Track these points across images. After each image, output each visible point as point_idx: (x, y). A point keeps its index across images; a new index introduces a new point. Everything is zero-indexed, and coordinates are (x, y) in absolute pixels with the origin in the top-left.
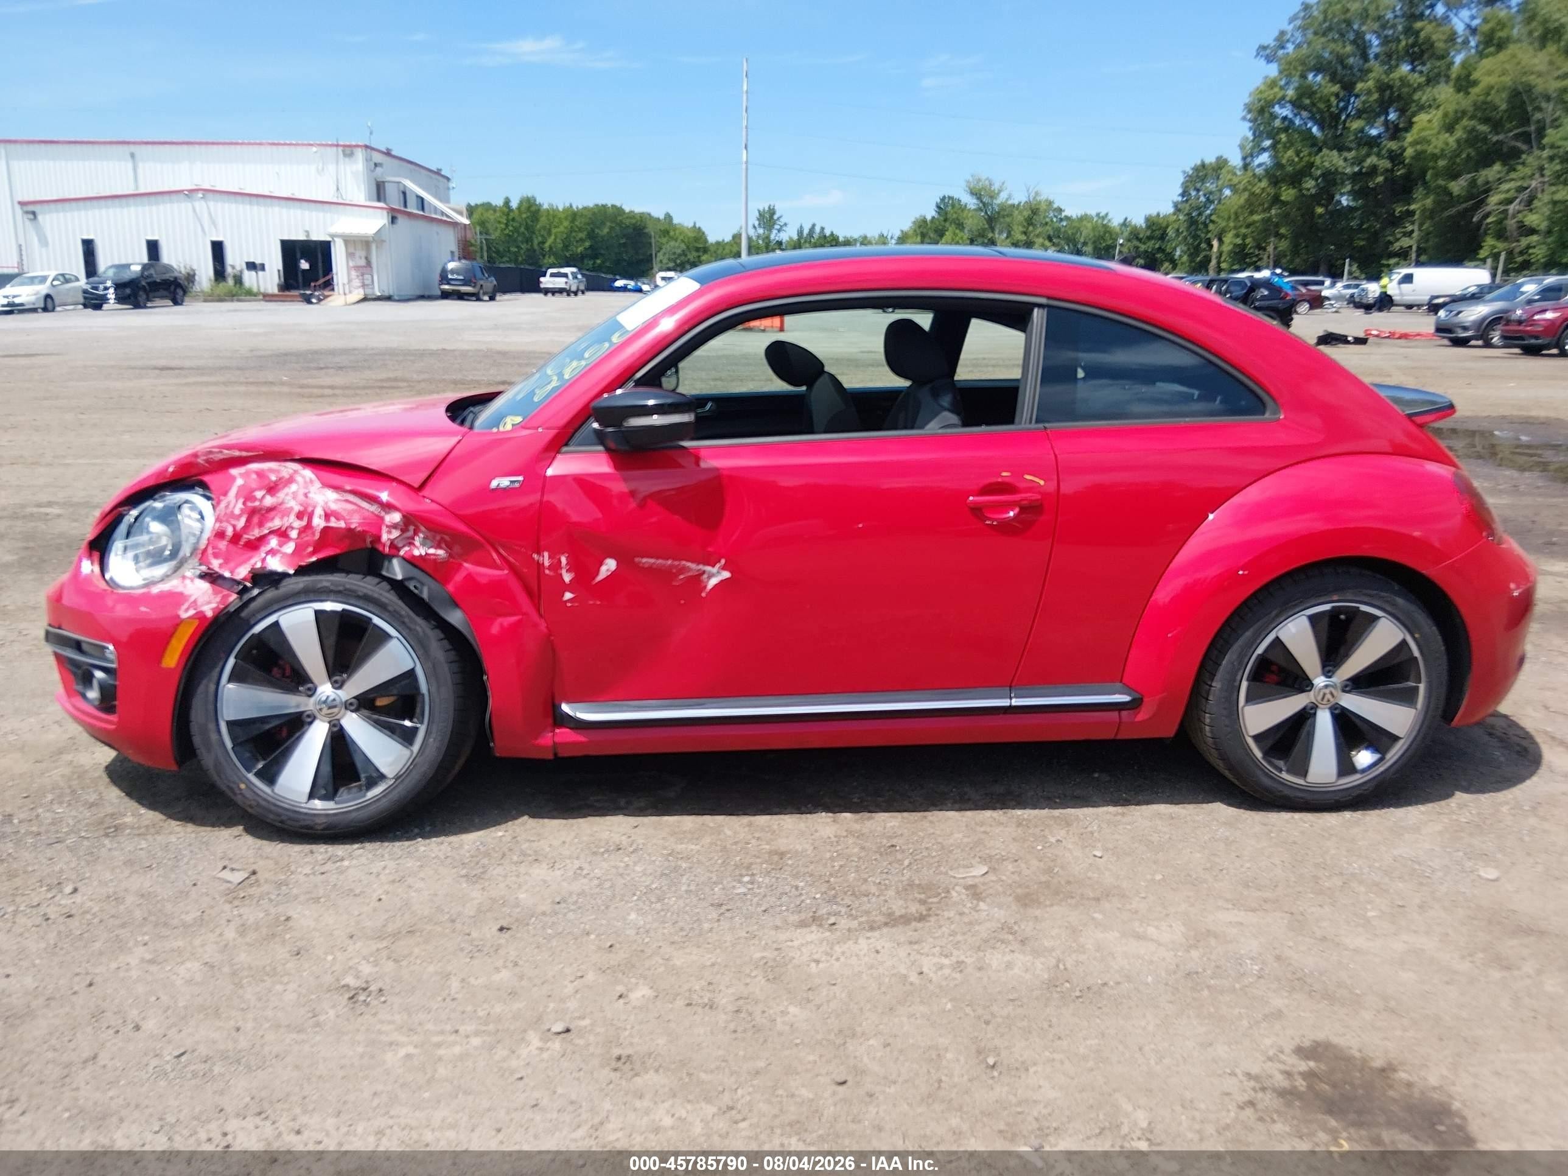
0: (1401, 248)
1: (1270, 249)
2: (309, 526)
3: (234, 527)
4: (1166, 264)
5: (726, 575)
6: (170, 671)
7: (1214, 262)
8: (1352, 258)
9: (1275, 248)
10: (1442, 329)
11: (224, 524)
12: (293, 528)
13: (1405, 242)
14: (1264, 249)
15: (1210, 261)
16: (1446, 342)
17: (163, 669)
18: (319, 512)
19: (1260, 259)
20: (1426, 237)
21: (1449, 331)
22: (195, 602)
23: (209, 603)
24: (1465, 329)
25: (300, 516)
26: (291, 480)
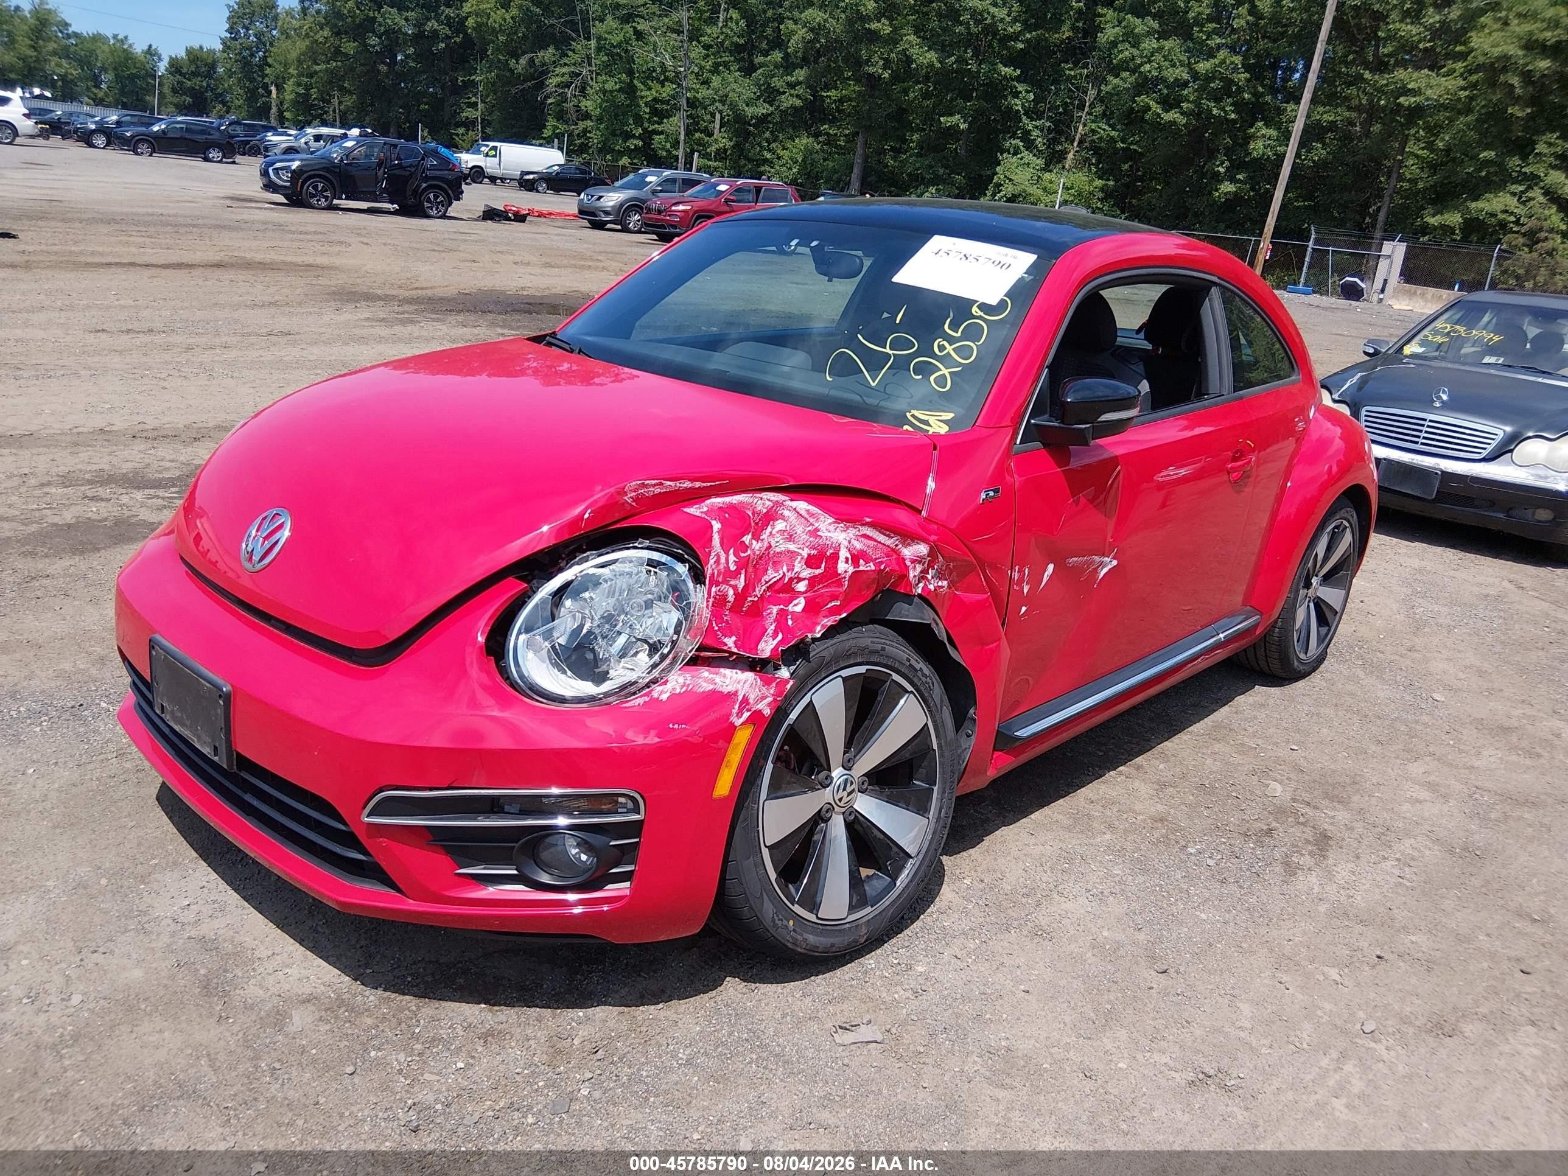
0: (467, 118)
1: (335, 101)
2: (831, 573)
3: (735, 588)
4: (219, 107)
5: (1115, 563)
6: (724, 800)
7: (274, 110)
8: (425, 126)
9: (340, 103)
10: (583, 212)
11: (723, 587)
12: (800, 580)
13: (469, 113)
14: (329, 102)
15: (270, 108)
16: (586, 223)
17: (715, 800)
18: (844, 554)
19: (326, 112)
20: (490, 109)
21: (594, 214)
22: (745, 700)
23: (764, 698)
24: (607, 213)
25: (811, 562)
26: (770, 517)
